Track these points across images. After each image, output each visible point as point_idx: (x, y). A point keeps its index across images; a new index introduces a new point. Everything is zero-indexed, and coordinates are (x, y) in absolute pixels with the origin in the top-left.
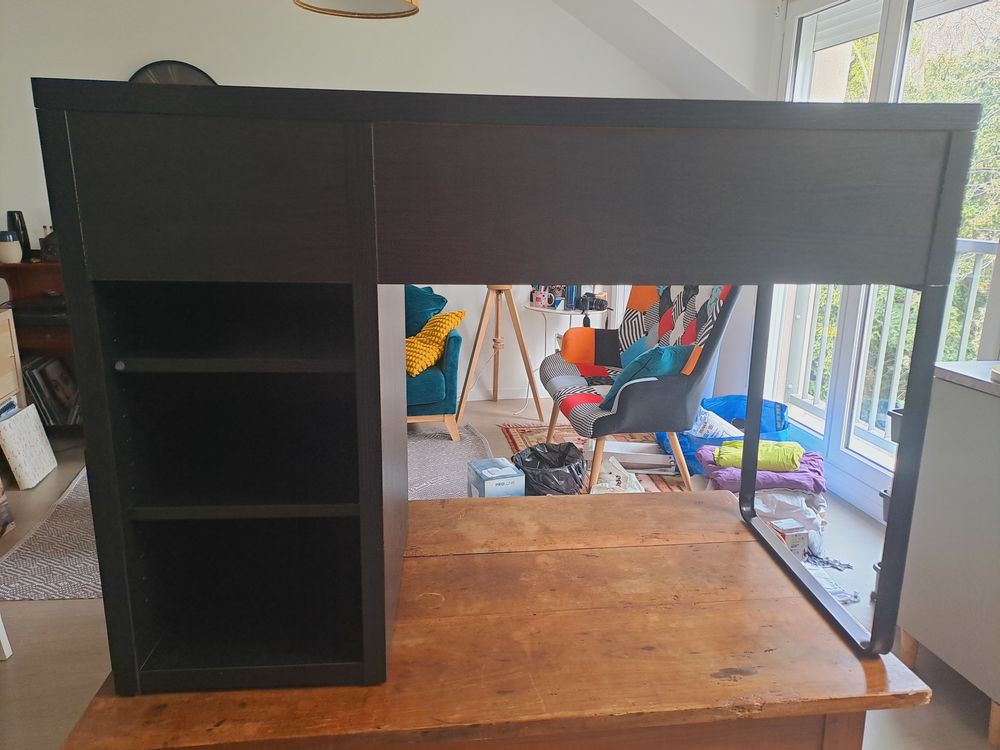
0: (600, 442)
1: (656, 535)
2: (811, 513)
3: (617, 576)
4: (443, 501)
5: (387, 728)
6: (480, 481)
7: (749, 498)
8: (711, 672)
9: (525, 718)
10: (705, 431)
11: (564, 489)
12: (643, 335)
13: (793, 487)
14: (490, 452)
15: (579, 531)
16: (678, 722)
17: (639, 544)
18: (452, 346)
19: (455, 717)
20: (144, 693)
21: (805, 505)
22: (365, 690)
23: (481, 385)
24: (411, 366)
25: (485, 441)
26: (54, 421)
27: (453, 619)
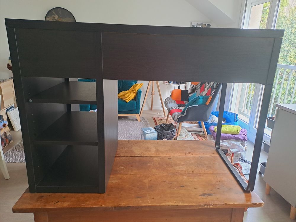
1: (189, 153)
2: (242, 147)
3: (176, 165)
4: (129, 141)
5: (104, 206)
6: (144, 134)
7: (218, 143)
8: (199, 194)
9: (143, 205)
10: (212, 121)
11: (169, 137)
12: (195, 92)
13: (237, 139)
14: (149, 125)
15: (167, 151)
16: (189, 208)
17: (184, 155)
18: (139, 94)
19: (124, 203)
20: (38, 192)
21: (240, 144)
22: (99, 194)
23: (148, 105)
24: (127, 99)
25: (148, 122)
27: (127, 175)
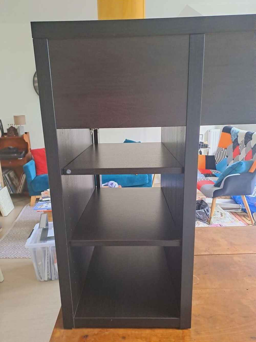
0: (214, 200)
11: (202, 218)
12: (226, 157)
26: (12, 191)
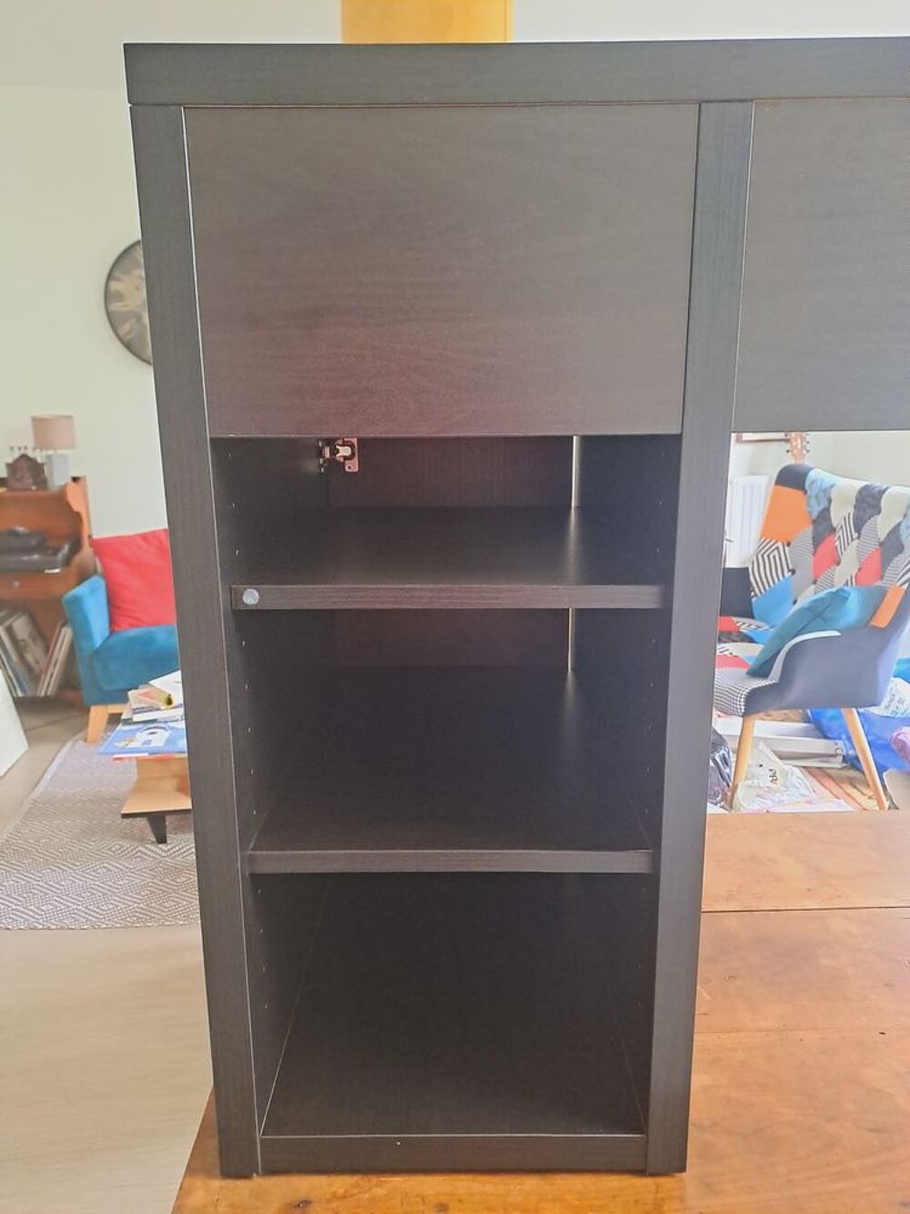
0: (749, 724)
10: (893, 708)
12: (787, 574)
26: (23, 690)
